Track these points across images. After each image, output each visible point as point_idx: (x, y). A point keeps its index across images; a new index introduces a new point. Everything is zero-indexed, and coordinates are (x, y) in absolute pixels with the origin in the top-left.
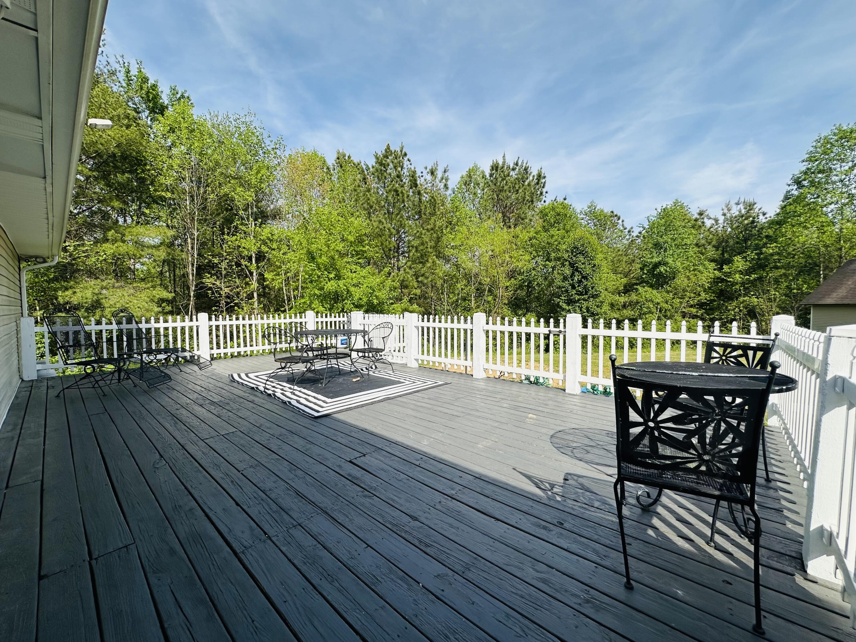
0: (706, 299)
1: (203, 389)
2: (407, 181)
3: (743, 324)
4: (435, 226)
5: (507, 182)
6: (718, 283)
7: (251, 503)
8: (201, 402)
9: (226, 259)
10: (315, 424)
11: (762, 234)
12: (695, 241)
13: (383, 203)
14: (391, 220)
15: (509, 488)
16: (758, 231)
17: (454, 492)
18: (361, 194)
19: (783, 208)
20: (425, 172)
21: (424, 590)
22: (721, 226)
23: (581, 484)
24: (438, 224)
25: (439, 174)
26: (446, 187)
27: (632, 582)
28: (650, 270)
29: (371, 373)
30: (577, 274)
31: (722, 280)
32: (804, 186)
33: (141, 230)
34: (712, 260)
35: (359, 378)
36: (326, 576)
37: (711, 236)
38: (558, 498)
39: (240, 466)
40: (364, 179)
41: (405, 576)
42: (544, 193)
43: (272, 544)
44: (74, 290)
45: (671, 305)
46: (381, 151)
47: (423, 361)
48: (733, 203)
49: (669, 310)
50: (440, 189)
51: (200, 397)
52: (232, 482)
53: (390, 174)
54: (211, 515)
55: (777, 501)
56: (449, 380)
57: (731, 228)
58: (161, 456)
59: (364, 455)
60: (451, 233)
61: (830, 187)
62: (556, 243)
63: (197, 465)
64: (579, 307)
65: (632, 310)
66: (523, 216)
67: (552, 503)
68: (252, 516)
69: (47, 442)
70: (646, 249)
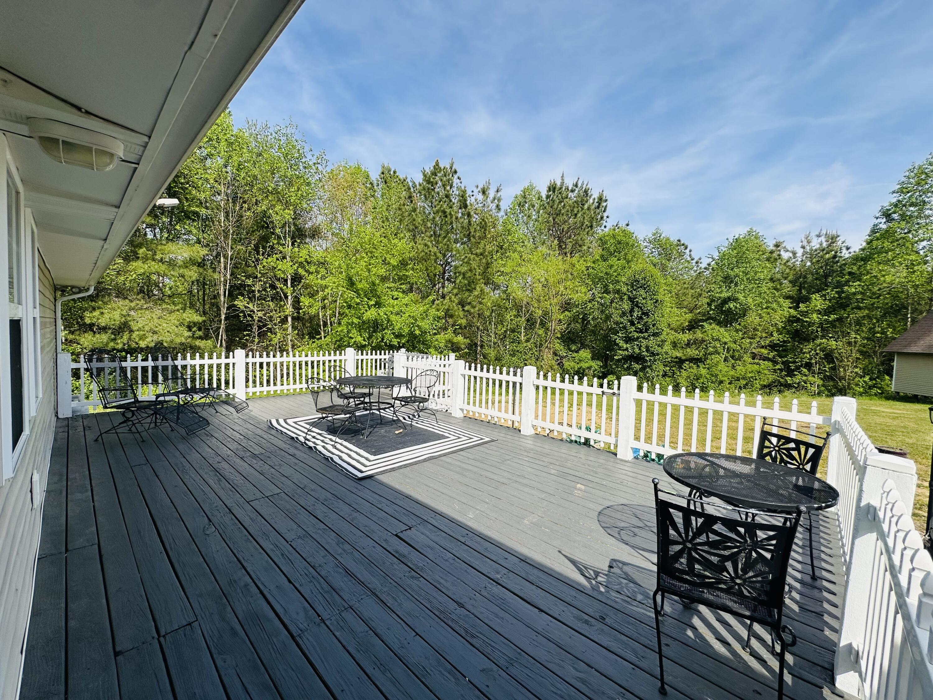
0: (779, 340)
1: (242, 437)
2: (456, 201)
3: (819, 369)
4: (485, 250)
5: (564, 205)
6: (793, 322)
7: (303, 581)
8: (241, 453)
9: (260, 281)
10: (359, 487)
11: (844, 270)
12: (770, 276)
13: (429, 225)
14: (438, 242)
15: (554, 574)
16: (840, 267)
17: (499, 576)
18: (407, 214)
19: (869, 243)
20: (476, 191)
21: (471, 685)
22: (800, 260)
23: (626, 573)
24: (489, 248)
25: (492, 193)
26: (498, 207)
27: (666, 686)
28: (718, 305)
29: (414, 423)
30: (636, 309)
31: (798, 320)
32: (894, 219)
33: (173, 249)
34: (787, 297)
35: (401, 430)
36: (379, 666)
37: (788, 271)
38: (602, 589)
39: (289, 537)
40: (410, 197)
41: (453, 669)
42: (605, 218)
43: (326, 628)
44: (102, 311)
45: (739, 345)
46: (429, 168)
47: (468, 411)
48: (813, 234)
49: (738, 351)
50: (491, 210)
51: (240, 447)
52: (282, 555)
53: (438, 193)
54: (265, 593)
55: (819, 603)
56: (495, 435)
57: (811, 261)
58: (210, 520)
59: (410, 529)
60: (502, 258)
61: (922, 221)
62: (615, 274)
63: (247, 534)
64: (638, 345)
65: (697, 349)
66: (580, 242)
67: (595, 594)
68: (305, 595)
69: (95, 498)
70: (715, 282)
